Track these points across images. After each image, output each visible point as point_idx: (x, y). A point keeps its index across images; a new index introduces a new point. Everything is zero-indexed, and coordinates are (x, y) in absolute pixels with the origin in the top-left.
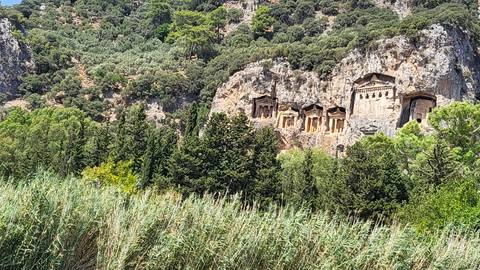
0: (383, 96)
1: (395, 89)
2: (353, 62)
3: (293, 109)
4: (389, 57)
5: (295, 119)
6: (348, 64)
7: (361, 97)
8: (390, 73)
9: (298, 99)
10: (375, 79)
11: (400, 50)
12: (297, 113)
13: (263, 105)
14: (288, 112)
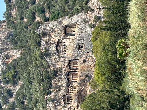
0: (65, 44)
1: (63, 39)
2: (51, 59)
3: (68, 87)
4: (50, 42)
5: (72, 85)
6: (51, 61)
7: (65, 54)
8: (56, 41)
9: (64, 85)
10: (58, 48)
11: (48, 38)
12: (70, 85)
13: (67, 100)
14: (70, 89)
